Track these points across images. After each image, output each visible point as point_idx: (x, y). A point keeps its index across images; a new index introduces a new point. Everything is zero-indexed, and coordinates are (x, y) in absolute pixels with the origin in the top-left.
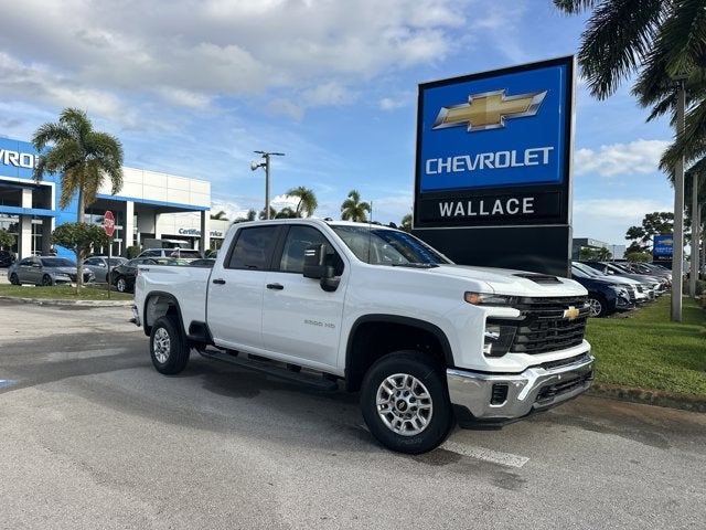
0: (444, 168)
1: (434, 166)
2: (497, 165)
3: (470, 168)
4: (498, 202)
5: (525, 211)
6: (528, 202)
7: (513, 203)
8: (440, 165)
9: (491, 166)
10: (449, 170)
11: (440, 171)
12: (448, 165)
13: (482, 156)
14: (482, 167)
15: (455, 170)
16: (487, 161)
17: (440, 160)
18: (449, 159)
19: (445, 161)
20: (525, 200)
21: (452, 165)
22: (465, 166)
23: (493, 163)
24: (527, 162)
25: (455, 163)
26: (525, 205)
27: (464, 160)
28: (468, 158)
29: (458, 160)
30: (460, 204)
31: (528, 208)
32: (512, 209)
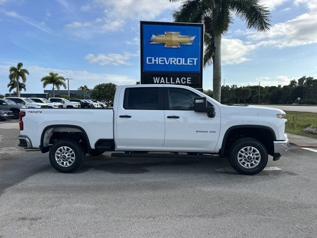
0: (155, 62)
1: (150, 60)
2: (177, 63)
3: (167, 63)
4: (178, 78)
5: (188, 83)
6: (189, 79)
7: (183, 79)
8: (153, 60)
9: (175, 64)
10: (157, 63)
11: (153, 63)
12: (157, 61)
13: (171, 59)
14: (171, 63)
15: (160, 63)
16: (173, 61)
17: (153, 58)
18: (157, 58)
19: (155, 59)
20: (188, 78)
21: (159, 61)
22: (164, 62)
23: (176, 62)
24: (189, 64)
25: (160, 61)
26: (188, 80)
27: (164, 59)
28: (165, 59)
29: (161, 59)
30: (162, 78)
31: (189, 82)
32: (183, 82)
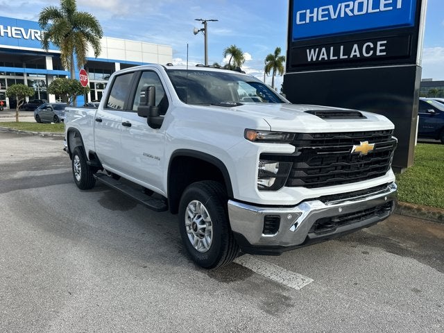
0: (311, 18)
1: (303, 17)
2: (356, 13)
3: (333, 16)
4: (356, 46)
5: (378, 53)
6: (381, 45)
7: (368, 46)
8: (308, 15)
9: (350, 14)
10: (315, 20)
11: (308, 21)
13: (343, 4)
14: (342, 15)
15: (320, 19)
16: (347, 10)
17: (308, 11)
18: (316, 9)
19: (312, 12)
20: (379, 43)
21: (318, 14)
22: (329, 15)
23: (352, 11)
24: (382, 8)
26: (379, 48)
27: (328, 10)
28: (331, 7)
29: (323, 10)
30: (324, 50)
31: (381, 51)
32: (367, 52)
